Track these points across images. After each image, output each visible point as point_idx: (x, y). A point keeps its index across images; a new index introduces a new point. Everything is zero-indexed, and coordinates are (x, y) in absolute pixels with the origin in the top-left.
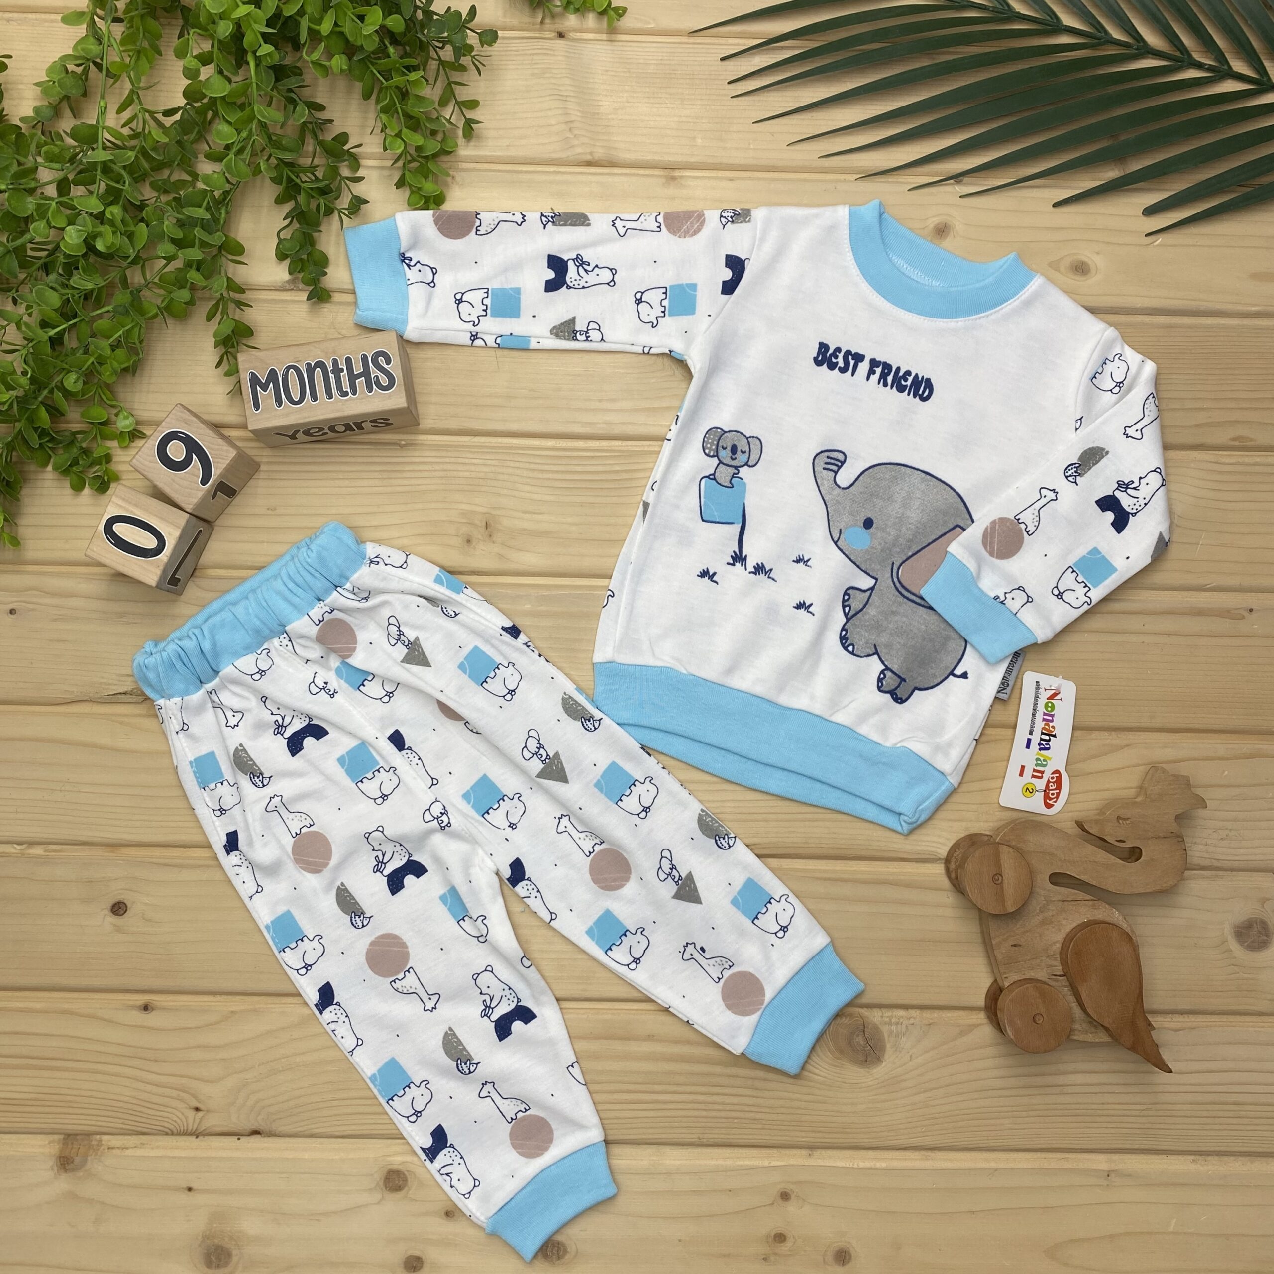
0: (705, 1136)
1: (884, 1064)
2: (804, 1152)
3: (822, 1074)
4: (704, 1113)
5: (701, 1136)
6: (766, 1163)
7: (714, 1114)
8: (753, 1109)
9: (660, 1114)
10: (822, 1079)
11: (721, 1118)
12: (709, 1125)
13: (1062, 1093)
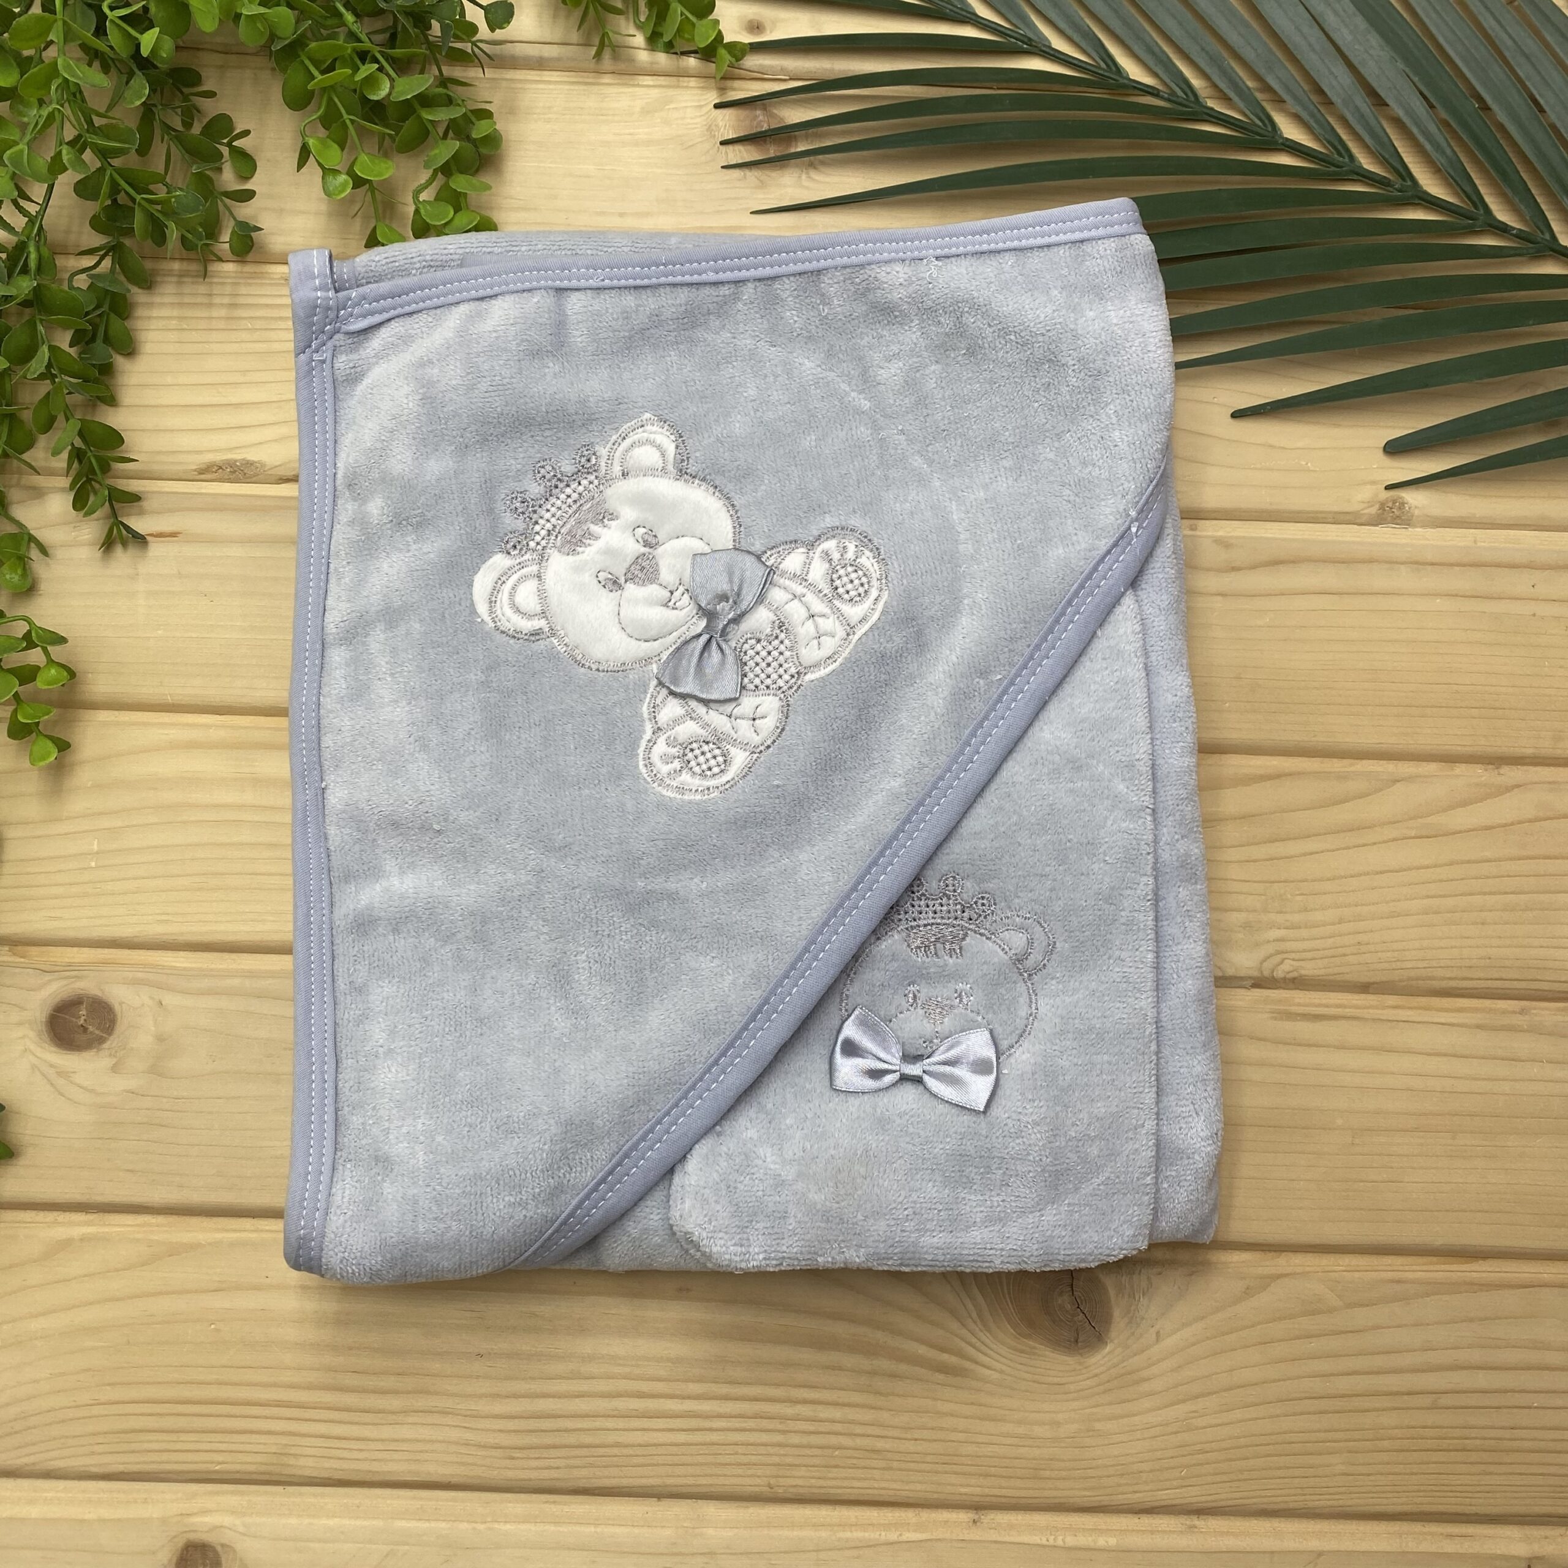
0: (782, 1481)
1: (1108, 1348)
2: (964, 1516)
3: (998, 1366)
4: (778, 1438)
5: (773, 1481)
6: (893, 1536)
7: (795, 1439)
8: (870, 1430)
9: (698, 1437)
10: (995, 1375)
11: (810, 1447)
12: (789, 1460)
13: (1434, 1407)
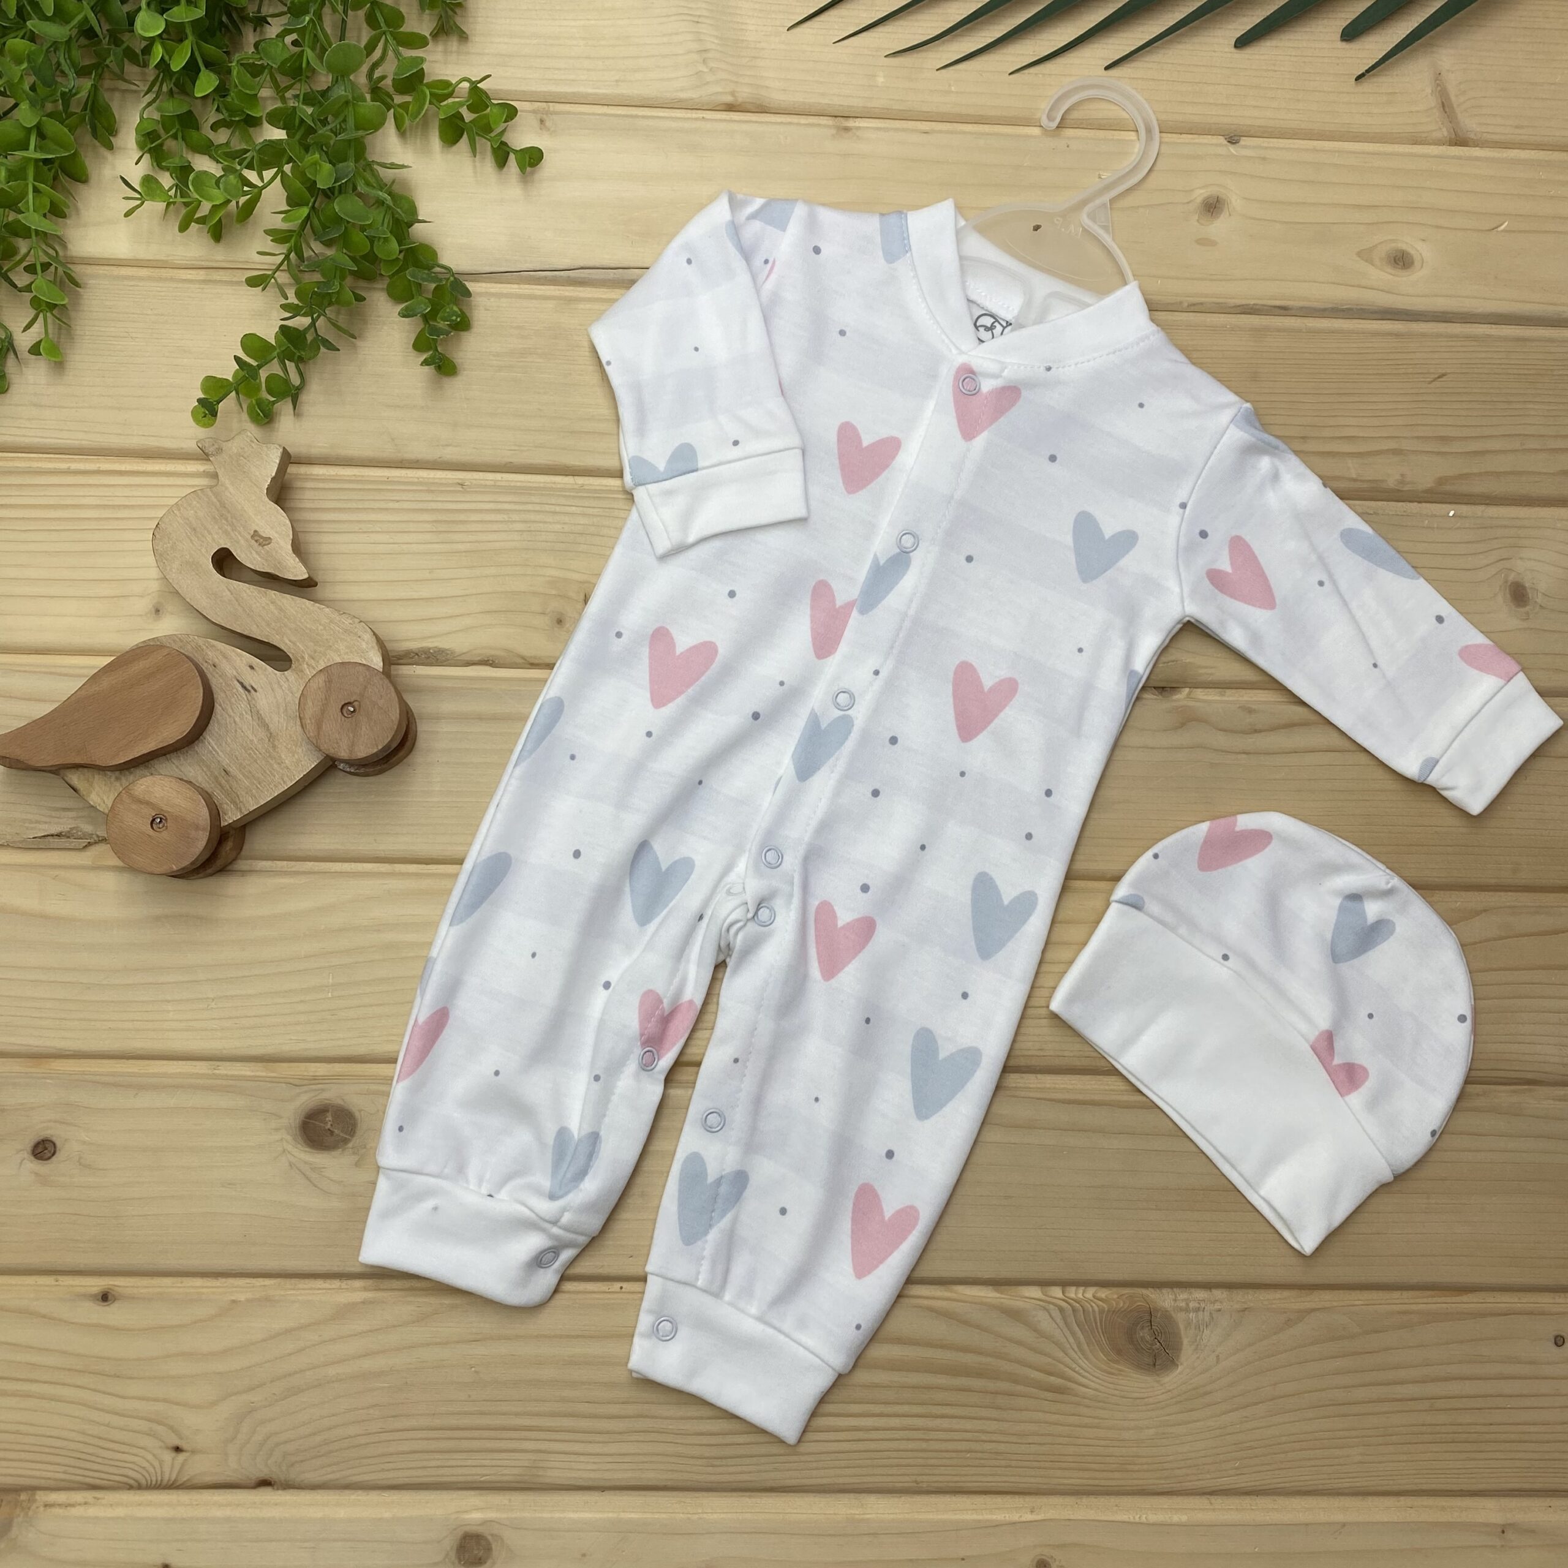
0: (925, 1478)
1: (1179, 1370)
2: (1068, 1500)
4: (924, 1445)
5: (918, 1479)
7: (937, 1445)
10: (1092, 1392)
12: (931, 1462)
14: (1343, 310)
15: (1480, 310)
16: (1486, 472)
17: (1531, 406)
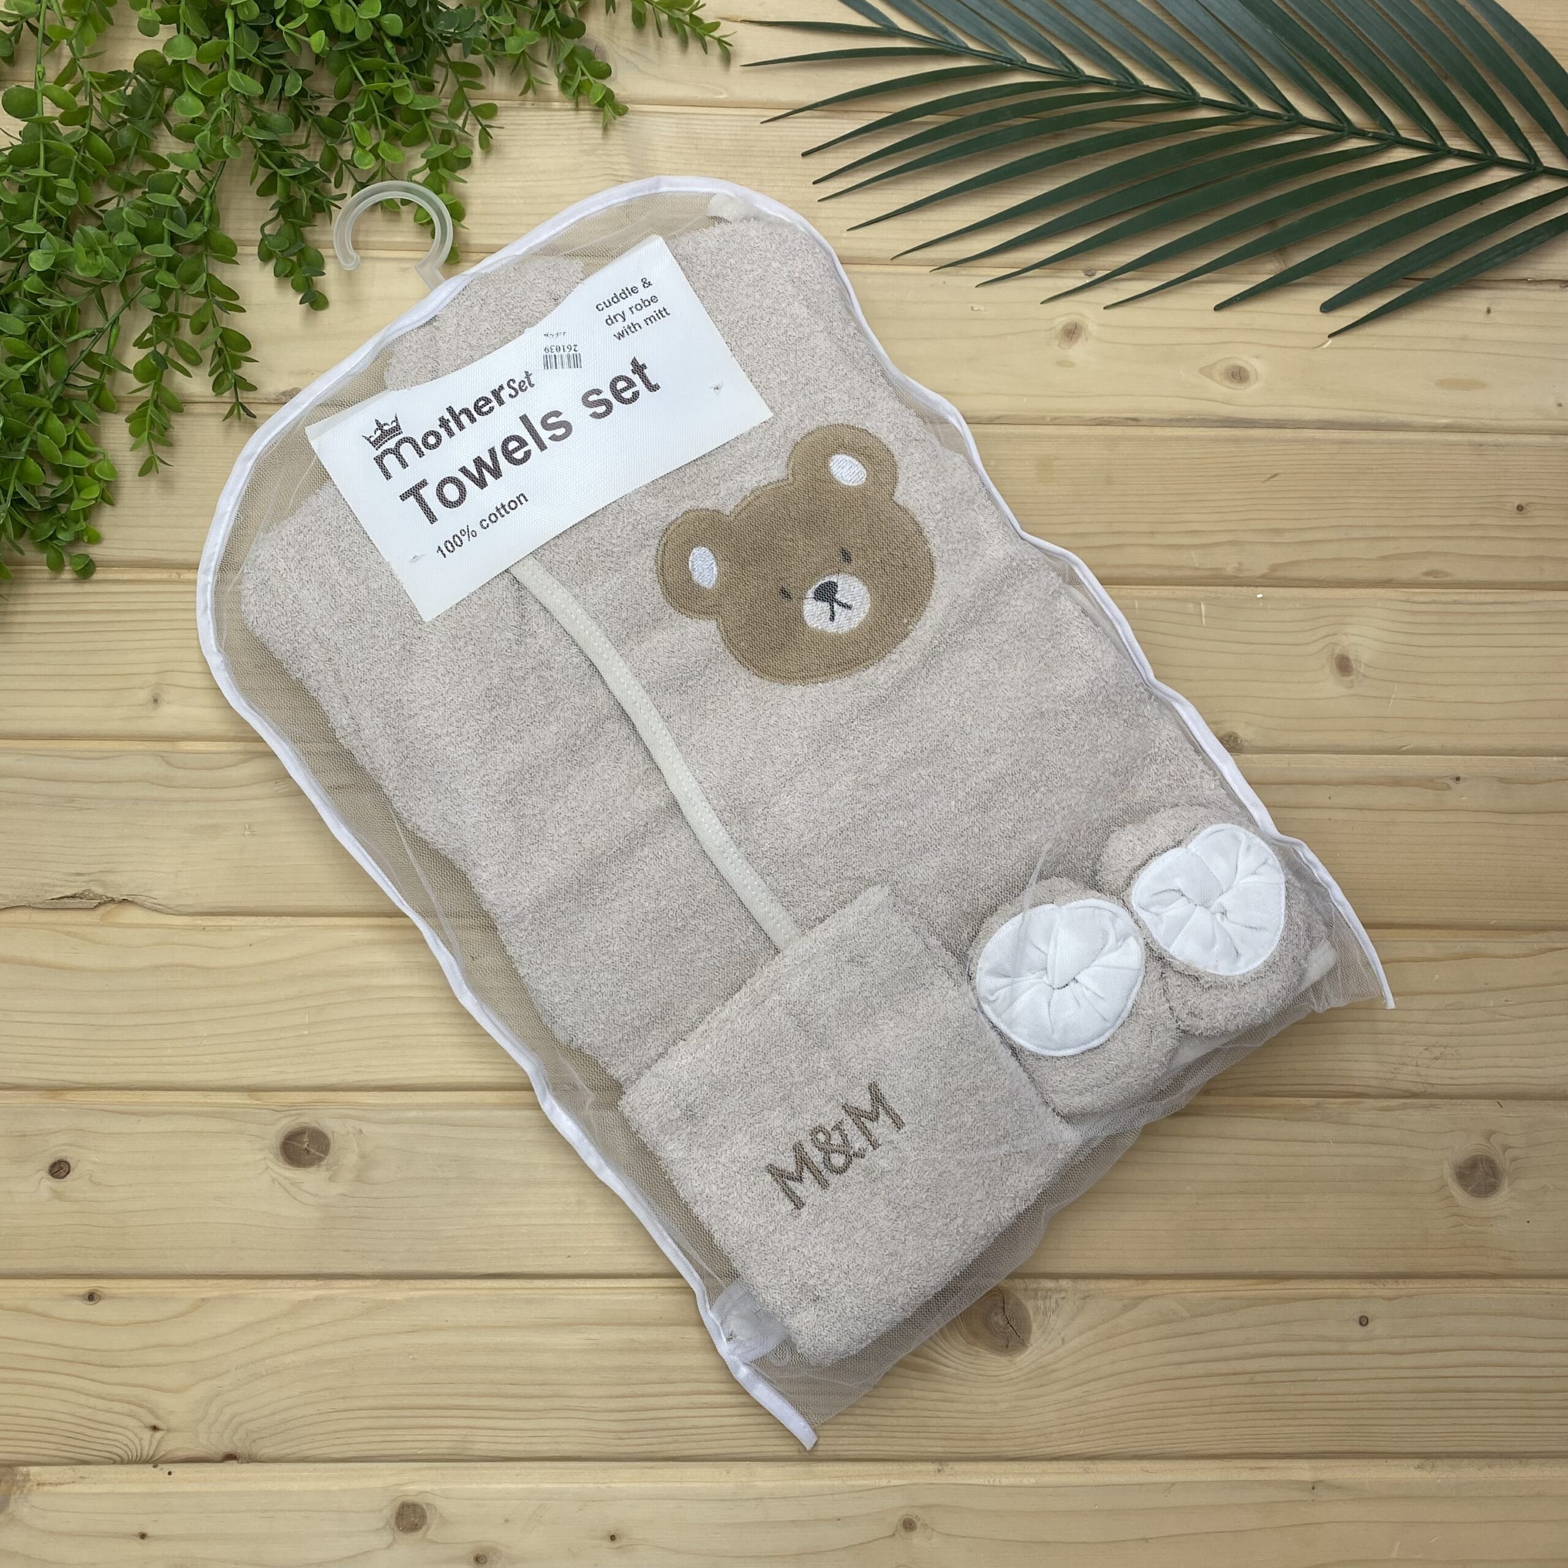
1: (1029, 1350)
2: (932, 1467)
3: (952, 1364)
6: (884, 1482)
13: (1252, 1383)
14: (1187, 420)
15: (1308, 418)
16: (1314, 559)
17: (1354, 500)
